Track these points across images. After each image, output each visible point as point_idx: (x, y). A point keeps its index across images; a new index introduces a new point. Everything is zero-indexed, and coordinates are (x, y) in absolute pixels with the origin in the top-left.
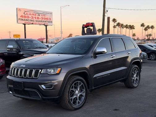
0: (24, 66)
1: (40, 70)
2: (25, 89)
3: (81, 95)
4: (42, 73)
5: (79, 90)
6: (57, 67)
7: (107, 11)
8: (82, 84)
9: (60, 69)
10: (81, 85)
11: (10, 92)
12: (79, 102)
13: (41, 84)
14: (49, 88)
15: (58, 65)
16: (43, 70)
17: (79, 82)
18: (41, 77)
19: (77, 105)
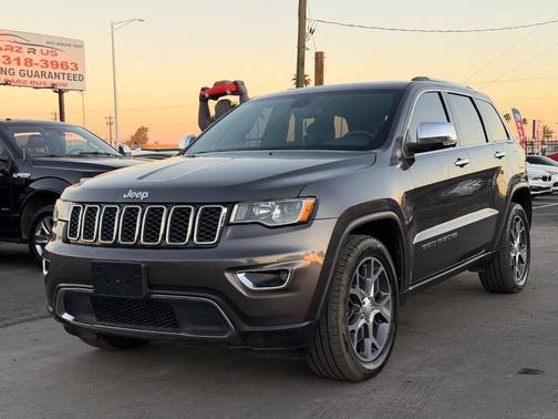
0: (143, 196)
1: (225, 210)
2: (154, 296)
3: (379, 318)
4: (232, 220)
5: (372, 295)
6: (298, 191)
7: (312, 31)
8: (382, 269)
9: (313, 200)
10: (379, 273)
11: (66, 316)
12: (373, 346)
13: (235, 269)
14: (268, 283)
15: (304, 186)
16: (236, 206)
17: (373, 259)
18: (231, 238)
19: (371, 357)
